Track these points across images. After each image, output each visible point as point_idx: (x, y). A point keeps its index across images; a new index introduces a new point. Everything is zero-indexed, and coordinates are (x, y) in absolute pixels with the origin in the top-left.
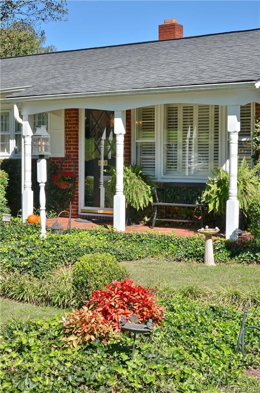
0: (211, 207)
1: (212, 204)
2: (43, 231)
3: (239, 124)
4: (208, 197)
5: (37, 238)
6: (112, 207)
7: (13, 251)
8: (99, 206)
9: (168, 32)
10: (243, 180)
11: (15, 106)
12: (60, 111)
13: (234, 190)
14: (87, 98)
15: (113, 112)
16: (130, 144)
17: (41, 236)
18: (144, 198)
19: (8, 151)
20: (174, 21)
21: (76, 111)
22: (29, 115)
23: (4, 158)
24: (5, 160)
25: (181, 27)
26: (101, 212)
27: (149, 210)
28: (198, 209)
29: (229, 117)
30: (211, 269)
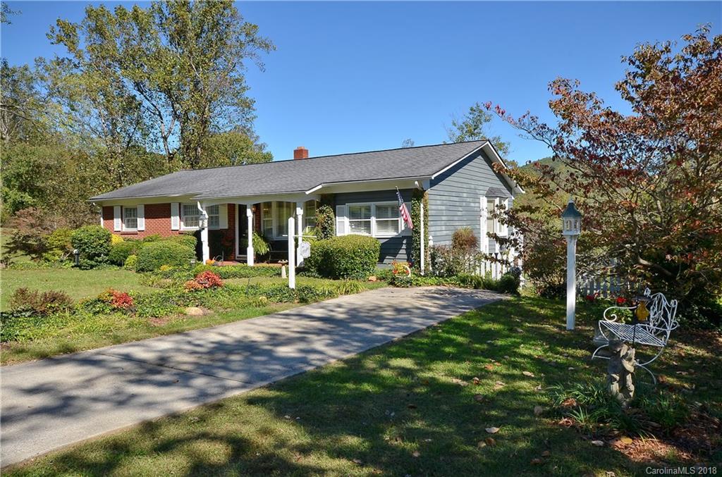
3: (302, 211)
6: (246, 254)
9: (299, 154)
11: (199, 203)
15: (246, 206)
16: (260, 221)
18: (264, 249)
19: (199, 226)
22: (205, 207)
23: (196, 230)
25: (307, 151)
27: (267, 255)
29: (297, 208)
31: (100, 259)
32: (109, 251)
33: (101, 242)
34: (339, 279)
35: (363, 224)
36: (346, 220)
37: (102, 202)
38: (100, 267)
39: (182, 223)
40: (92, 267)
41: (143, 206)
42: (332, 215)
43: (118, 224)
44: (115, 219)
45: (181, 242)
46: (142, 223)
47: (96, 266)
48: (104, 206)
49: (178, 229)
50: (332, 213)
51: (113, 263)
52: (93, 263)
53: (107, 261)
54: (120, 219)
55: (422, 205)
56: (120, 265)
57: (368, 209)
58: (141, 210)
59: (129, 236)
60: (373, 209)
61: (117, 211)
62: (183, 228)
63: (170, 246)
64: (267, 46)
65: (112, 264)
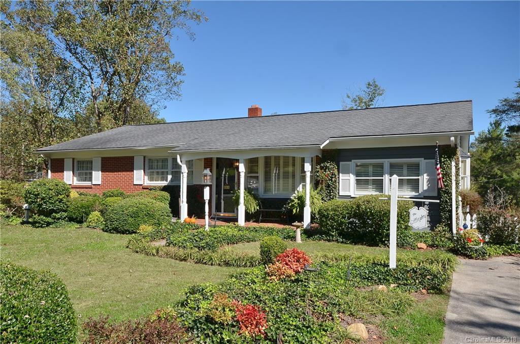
0: (294, 211)
1: (295, 209)
2: (207, 226)
3: (310, 167)
4: (293, 206)
5: (204, 231)
7: (191, 239)
8: (221, 212)
9: (254, 112)
10: (312, 196)
11: (179, 156)
12: (202, 159)
13: (308, 202)
14: (219, 152)
15: (238, 160)
17: (206, 229)
18: (254, 207)
19: (167, 181)
20: (257, 106)
21: (211, 159)
22: (186, 161)
23: (164, 185)
24: (165, 186)
25: (260, 110)
26: (222, 215)
27: (257, 213)
28: (284, 213)
29: (305, 164)
30: (299, 244)
31: (58, 216)
32: (68, 207)
33: (61, 197)
34: (377, 245)
35: (371, 182)
36: (352, 178)
37: (50, 154)
38: (58, 224)
39: (146, 178)
40: (48, 224)
41: (100, 159)
42: (336, 172)
43: (69, 178)
44: (65, 172)
45: (155, 198)
46: (97, 177)
47: (53, 223)
48: (52, 158)
49: (142, 183)
50: (336, 170)
51: (71, 219)
52: (49, 220)
53: (65, 218)
54: (71, 172)
55: (453, 164)
56: (80, 222)
57: (381, 166)
58: (97, 163)
59: (82, 191)
60: (387, 167)
61: (68, 163)
62: (147, 182)
63: (146, 203)
64: (198, 17)
65: (70, 221)
